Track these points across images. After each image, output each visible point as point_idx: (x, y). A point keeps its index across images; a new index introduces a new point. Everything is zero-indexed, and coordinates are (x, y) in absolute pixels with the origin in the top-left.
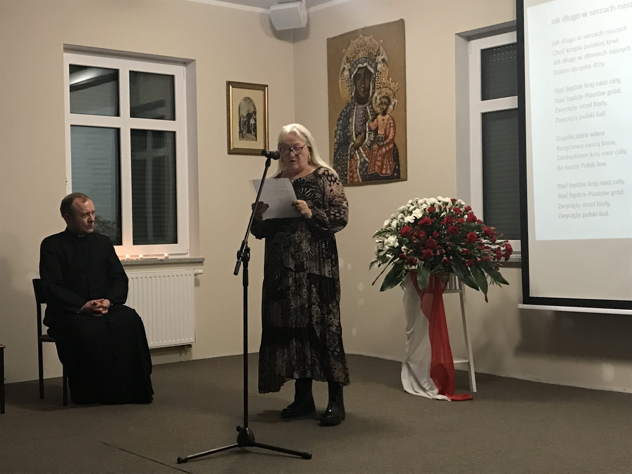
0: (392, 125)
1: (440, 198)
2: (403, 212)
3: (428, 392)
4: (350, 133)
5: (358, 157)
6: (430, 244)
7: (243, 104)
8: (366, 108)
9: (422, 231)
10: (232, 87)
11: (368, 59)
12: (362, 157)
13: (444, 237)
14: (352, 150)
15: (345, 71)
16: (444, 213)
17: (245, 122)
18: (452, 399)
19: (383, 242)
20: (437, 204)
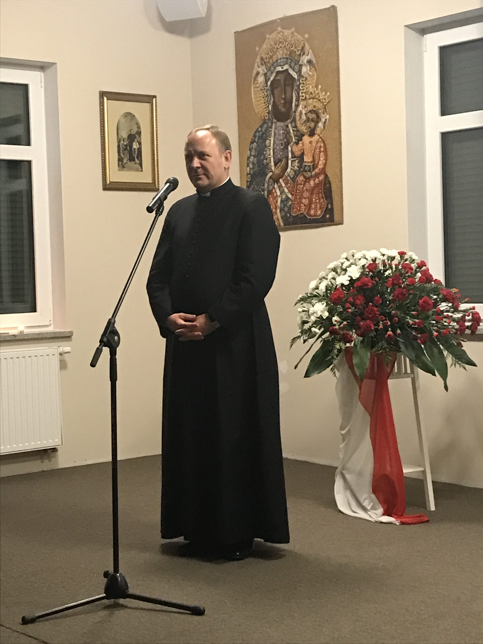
0: (322, 149)
1: (384, 251)
2: (334, 270)
3: (369, 513)
4: (266, 160)
5: (279, 193)
6: (370, 314)
7: (123, 121)
8: (287, 126)
9: (359, 297)
10: (107, 99)
11: (289, 60)
12: (282, 192)
13: (389, 304)
14: (270, 184)
15: (259, 76)
16: (389, 272)
17: (126, 146)
18: (401, 522)
19: (308, 311)
20: (379, 259)
